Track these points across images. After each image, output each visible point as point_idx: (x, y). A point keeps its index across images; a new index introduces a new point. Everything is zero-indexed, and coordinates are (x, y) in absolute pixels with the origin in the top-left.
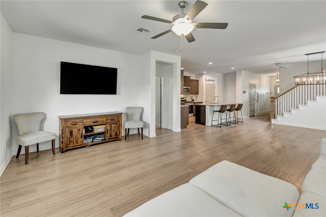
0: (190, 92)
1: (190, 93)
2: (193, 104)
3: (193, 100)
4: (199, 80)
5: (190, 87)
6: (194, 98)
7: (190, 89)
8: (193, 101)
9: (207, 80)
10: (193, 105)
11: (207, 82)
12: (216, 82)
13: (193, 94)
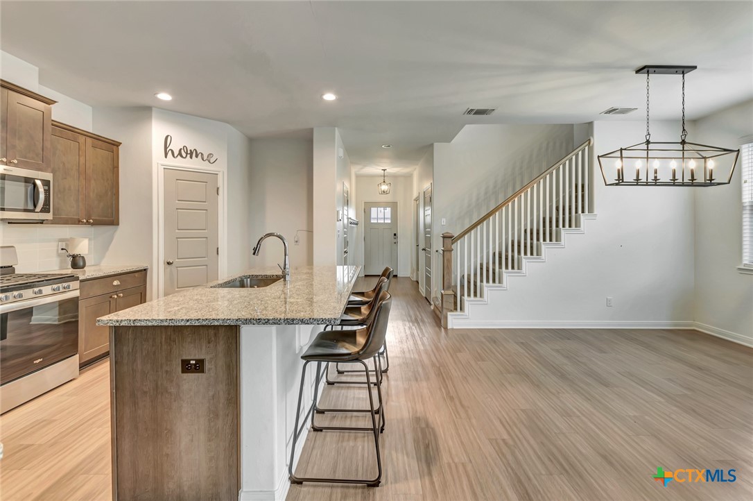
0: (46, 209)
1: (49, 216)
2: (77, 293)
3: (77, 262)
4: (117, 144)
5: (48, 176)
6: (83, 247)
7: (46, 183)
8: (75, 265)
9: (175, 146)
10: (75, 301)
11: (171, 161)
12: (220, 167)
13: (79, 222)
